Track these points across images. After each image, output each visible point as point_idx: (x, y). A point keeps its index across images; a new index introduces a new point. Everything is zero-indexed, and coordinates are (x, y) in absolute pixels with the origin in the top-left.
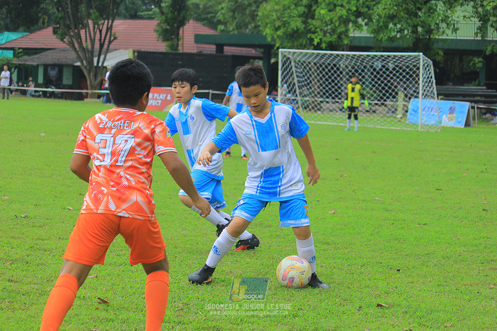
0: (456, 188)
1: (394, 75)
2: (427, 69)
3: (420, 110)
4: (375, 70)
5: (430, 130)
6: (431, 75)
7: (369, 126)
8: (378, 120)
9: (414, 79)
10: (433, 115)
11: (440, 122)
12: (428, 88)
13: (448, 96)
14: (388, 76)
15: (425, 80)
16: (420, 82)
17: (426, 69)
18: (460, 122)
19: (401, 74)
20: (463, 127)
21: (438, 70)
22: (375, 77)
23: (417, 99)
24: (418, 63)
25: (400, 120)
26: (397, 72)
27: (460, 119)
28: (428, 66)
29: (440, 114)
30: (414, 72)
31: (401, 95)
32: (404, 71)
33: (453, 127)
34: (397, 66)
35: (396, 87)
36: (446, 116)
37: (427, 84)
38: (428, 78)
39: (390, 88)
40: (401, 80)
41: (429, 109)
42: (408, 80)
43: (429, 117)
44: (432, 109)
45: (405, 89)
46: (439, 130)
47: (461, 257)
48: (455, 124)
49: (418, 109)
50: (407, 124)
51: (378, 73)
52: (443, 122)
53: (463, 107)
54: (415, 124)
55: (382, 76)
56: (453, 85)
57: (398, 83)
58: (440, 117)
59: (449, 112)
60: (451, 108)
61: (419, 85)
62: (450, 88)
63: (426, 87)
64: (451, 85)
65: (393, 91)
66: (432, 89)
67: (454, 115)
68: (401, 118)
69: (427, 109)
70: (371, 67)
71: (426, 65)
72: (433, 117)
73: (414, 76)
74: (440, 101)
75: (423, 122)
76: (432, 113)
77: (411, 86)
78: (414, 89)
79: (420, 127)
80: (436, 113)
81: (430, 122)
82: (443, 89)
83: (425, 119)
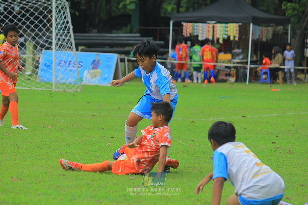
1: (19, 20)
2: (62, 12)
3: (53, 65)
5: (67, 90)
6: (66, 20)
10: (71, 71)
11: (81, 79)
12: (63, 37)
13: (91, 47)
15: (59, 26)
16: (53, 29)
17: (60, 12)
18: (105, 79)
19: (28, 19)
21: (77, 14)
23: (49, 51)
24: (49, 5)
25: (29, 77)
26: (23, 16)
27: (106, 75)
28: (62, 8)
29: (79, 69)
30: (45, 17)
31: (30, 45)
32: (32, 14)
33: (97, 86)
34: (23, 8)
36: (89, 72)
37: (61, 31)
38: (63, 23)
40: (28, 27)
41: (65, 63)
42: (36, 26)
43: (65, 73)
44: (70, 64)
45: (34, 38)
46: (79, 90)
48: (99, 82)
49: (52, 63)
50: (37, 83)
52: (84, 79)
53: (110, 60)
54: (48, 83)
56: (98, 32)
57: (25, 31)
58: (80, 73)
59: (91, 67)
60: (94, 61)
61: (51, 32)
62: (94, 36)
64: (95, 33)
66: (68, 37)
67: (99, 70)
68: (30, 75)
69: (63, 63)
71: (60, 7)
72: (71, 73)
73: (45, 21)
74: (79, 53)
75: (58, 79)
76: (69, 68)
77: (41, 34)
78: (44, 38)
79: (54, 87)
80: (74, 69)
81: (67, 79)
82: (83, 38)
83: (61, 76)
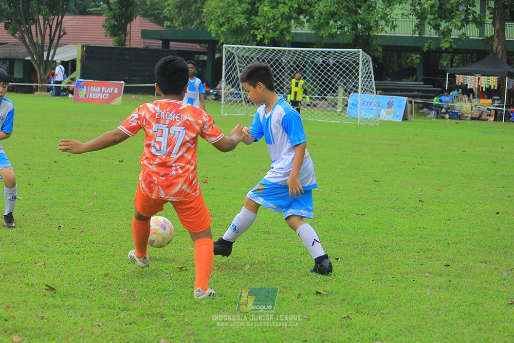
0: (394, 180)
1: (335, 70)
2: (367, 65)
3: (359, 104)
4: (315, 65)
5: (368, 124)
6: (370, 71)
7: (310, 120)
8: (318, 114)
9: (353, 74)
10: (372, 109)
11: (379, 116)
13: (386, 91)
14: (328, 71)
15: (364, 75)
16: (360, 77)
17: (365, 64)
18: (397, 116)
19: (341, 69)
20: (401, 121)
21: (376, 66)
22: (316, 72)
23: (356, 94)
24: (357, 59)
25: (340, 113)
26: (338, 67)
27: (398, 113)
28: (367, 61)
29: (379, 108)
30: (354, 68)
31: (341, 90)
32: (344, 66)
33: (391, 121)
34: (337, 62)
35: (336, 82)
36: (385, 111)
37: (366, 79)
38: (367, 73)
39: (330, 83)
40: (341, 75)
41: (368, 103)
42: (347, 75)
43: (367, 111)
44: (371, 104)
45: (345, 84)
46: (377, 124)
47: (397, 246)
48: (393, 118)
49: (357, 103)
50: (346, 118)
51: (319, 68)
52: (381, 116)
53: (401, 101)
54: (355, 118)
55: (322, 71)
56: (392, 80)
57: (338, 78)
58: (378, 111)
59: (387, 107)
60: (389, 102)
61: (358, 80)
62: (389, 83)
63: (365, 82)
64: (389, 81)
65: (333, 85)
66: (371, 84)
67: (392, 109)
68: (341, 112)
69: (366, 103)
70: (313, 62)
71: (365, 61)
72: (371, 111)
73: (354, 71)
74: (378, 96)
75: (362, 115)
76: (370, 107)
77: (350, 81)
78: (353, 84)
79: (359, 121)
80: (374, 108)
81: (369, 115)
82: (381, 84)
83: (364, 113)
